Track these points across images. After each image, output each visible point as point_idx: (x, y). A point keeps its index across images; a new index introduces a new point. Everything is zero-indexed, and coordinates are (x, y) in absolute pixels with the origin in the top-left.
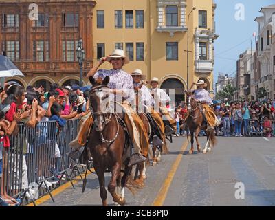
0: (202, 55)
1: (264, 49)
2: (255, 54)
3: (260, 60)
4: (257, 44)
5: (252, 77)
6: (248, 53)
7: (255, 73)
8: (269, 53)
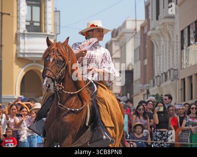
0: (32, 22)
1: (161, 15)
2: (142, 28)
3: (154, 39)
4: (147, 7)
5: (137, 75)
6: (130, 26)
7: (144, 68)
8: (172, 25)
